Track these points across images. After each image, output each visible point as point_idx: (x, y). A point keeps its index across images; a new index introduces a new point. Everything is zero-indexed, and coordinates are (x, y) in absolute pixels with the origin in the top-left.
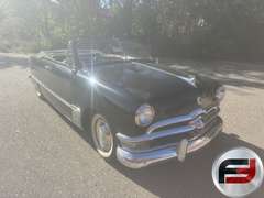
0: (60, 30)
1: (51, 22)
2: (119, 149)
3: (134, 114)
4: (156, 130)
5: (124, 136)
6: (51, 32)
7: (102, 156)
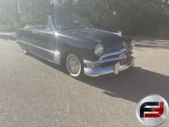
0: (26, 17)
1: (20, 12)
2: (85, 69)
3: (94, 50)
4: (103, 59)
5: (87, 61)
6: (20, 19)
7: (73, 77)
